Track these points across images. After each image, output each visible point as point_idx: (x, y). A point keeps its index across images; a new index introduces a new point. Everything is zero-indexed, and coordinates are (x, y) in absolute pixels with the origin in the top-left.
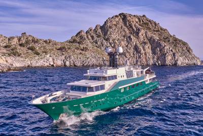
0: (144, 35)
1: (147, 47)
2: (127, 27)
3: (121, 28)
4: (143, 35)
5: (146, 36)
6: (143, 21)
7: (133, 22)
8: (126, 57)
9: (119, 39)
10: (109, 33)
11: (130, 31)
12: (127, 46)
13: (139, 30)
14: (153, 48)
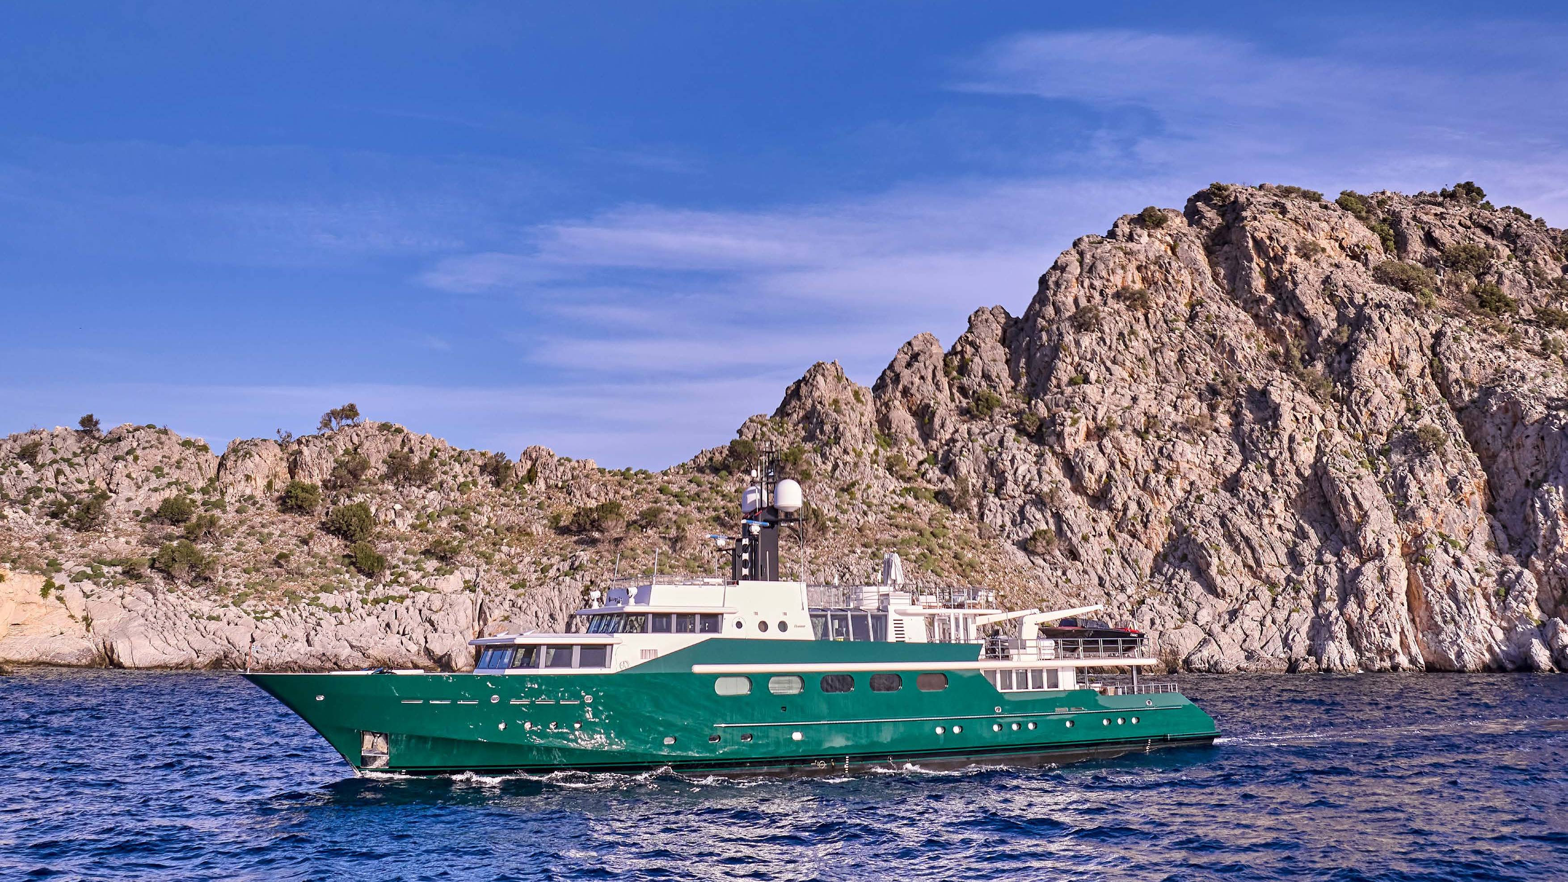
0: (1415, 364)
1: (1439, 479)
2: (1251, 304)
3: (1192, 319)
4: (1397, 368)
5: (1439, 374)
6: (1430, 240)
7: (1306, 251)
8: (1211, 588)
9: (1152, 420)
10: (1064, 370)
11: (1279, 337)
12: (1232, 484)
13: (1360, 322)
14: (1511, 486)
